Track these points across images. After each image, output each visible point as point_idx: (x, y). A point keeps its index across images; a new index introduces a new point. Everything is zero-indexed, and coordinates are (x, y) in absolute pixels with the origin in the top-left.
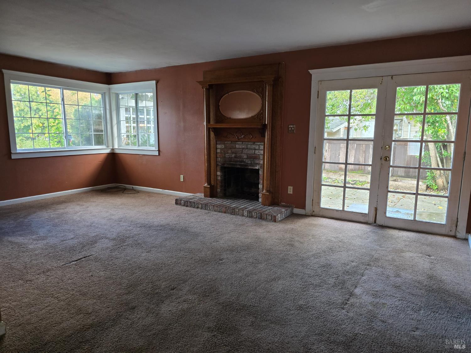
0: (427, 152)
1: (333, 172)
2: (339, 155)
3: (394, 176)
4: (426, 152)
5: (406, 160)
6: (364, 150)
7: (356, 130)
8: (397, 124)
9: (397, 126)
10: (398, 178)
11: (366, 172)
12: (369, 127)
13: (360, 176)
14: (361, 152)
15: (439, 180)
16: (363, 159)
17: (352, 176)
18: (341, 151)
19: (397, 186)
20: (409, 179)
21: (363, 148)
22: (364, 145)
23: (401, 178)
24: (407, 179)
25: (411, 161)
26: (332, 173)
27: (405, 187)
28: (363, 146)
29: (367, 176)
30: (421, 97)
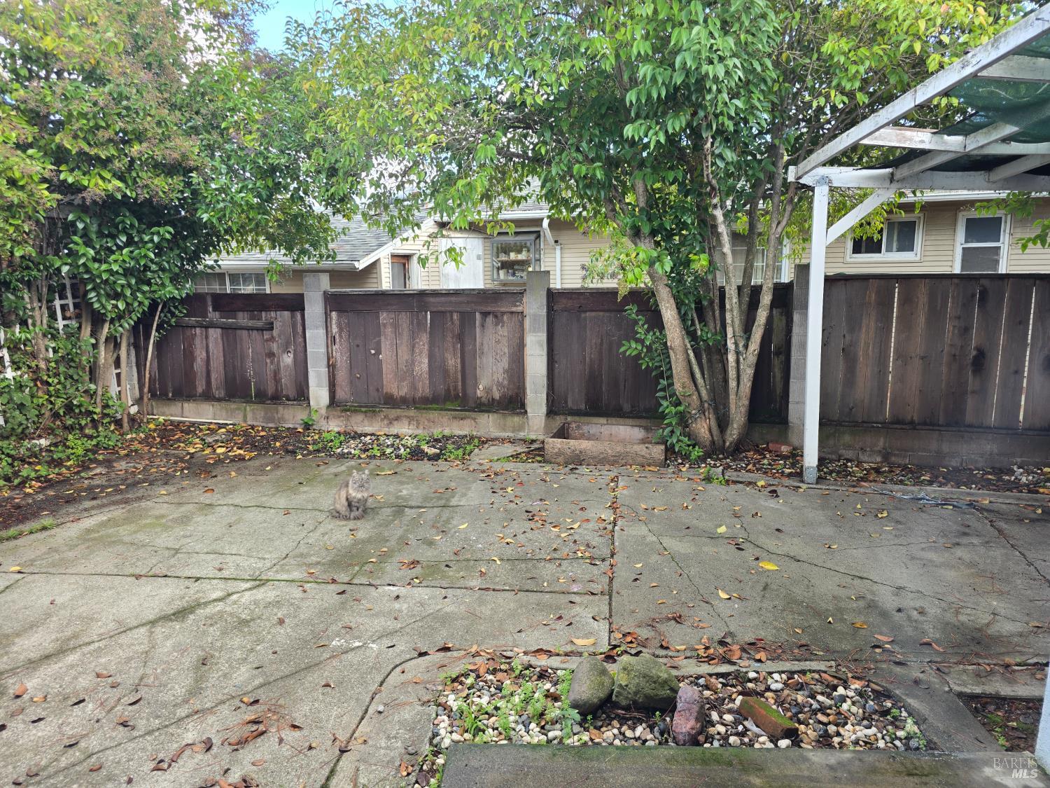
0: (658, 334)
1: (366, 412)
2: (379, 352)
3: (556, 414)
4: (654, 334)
5: (587, 359)
6: (457, 331)
7: (423, 261)
8: (528, 244)
9: (528, 251)
10: (569, 419)
11: (472, 404)
12: (463, 251)
13: (455, 418)
14: (449, 339)
15: (699, 426)
16: (459, 360)
17: (429, 420)
18: (383, 338)
19: (578, 455)
20: (603, 420)
21: (453, 323)
22: (455, 316)
23: (577, 418)
24: (595, 420)
25: (601, 360)
26: (360, 417)
27: (602, 456)
28: (452, 316)
29: (474, 419)
30: (650, 128)
